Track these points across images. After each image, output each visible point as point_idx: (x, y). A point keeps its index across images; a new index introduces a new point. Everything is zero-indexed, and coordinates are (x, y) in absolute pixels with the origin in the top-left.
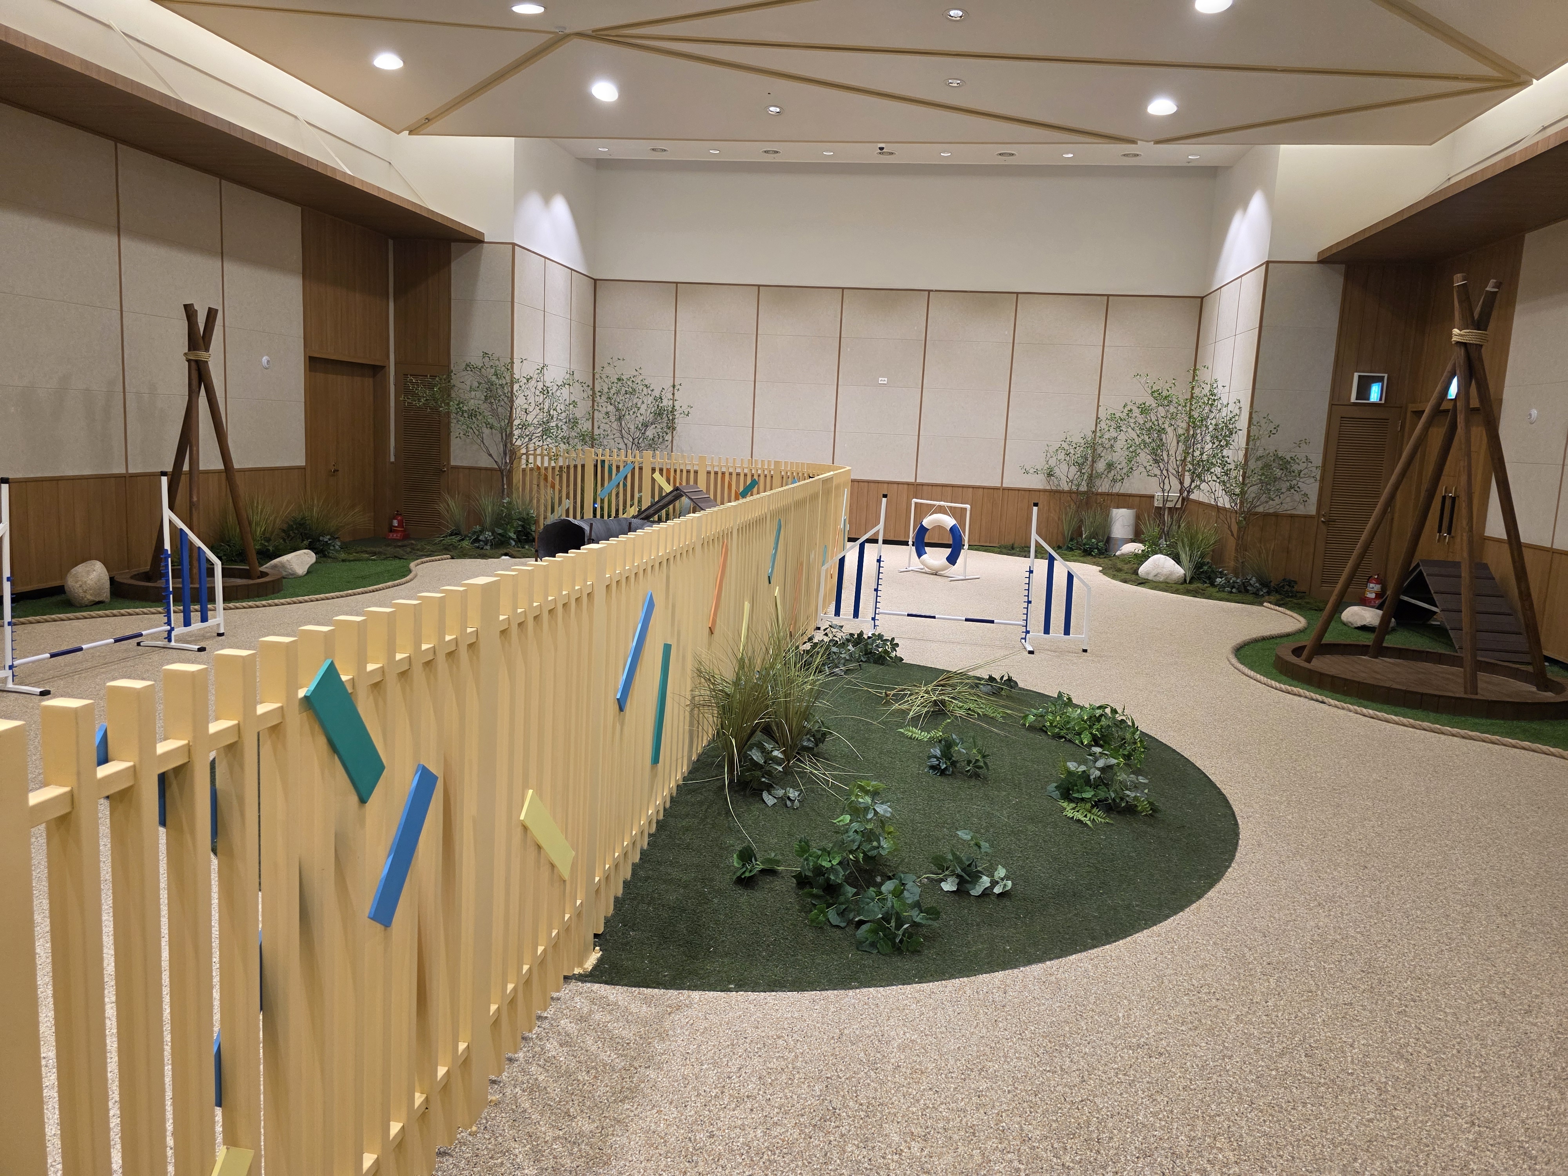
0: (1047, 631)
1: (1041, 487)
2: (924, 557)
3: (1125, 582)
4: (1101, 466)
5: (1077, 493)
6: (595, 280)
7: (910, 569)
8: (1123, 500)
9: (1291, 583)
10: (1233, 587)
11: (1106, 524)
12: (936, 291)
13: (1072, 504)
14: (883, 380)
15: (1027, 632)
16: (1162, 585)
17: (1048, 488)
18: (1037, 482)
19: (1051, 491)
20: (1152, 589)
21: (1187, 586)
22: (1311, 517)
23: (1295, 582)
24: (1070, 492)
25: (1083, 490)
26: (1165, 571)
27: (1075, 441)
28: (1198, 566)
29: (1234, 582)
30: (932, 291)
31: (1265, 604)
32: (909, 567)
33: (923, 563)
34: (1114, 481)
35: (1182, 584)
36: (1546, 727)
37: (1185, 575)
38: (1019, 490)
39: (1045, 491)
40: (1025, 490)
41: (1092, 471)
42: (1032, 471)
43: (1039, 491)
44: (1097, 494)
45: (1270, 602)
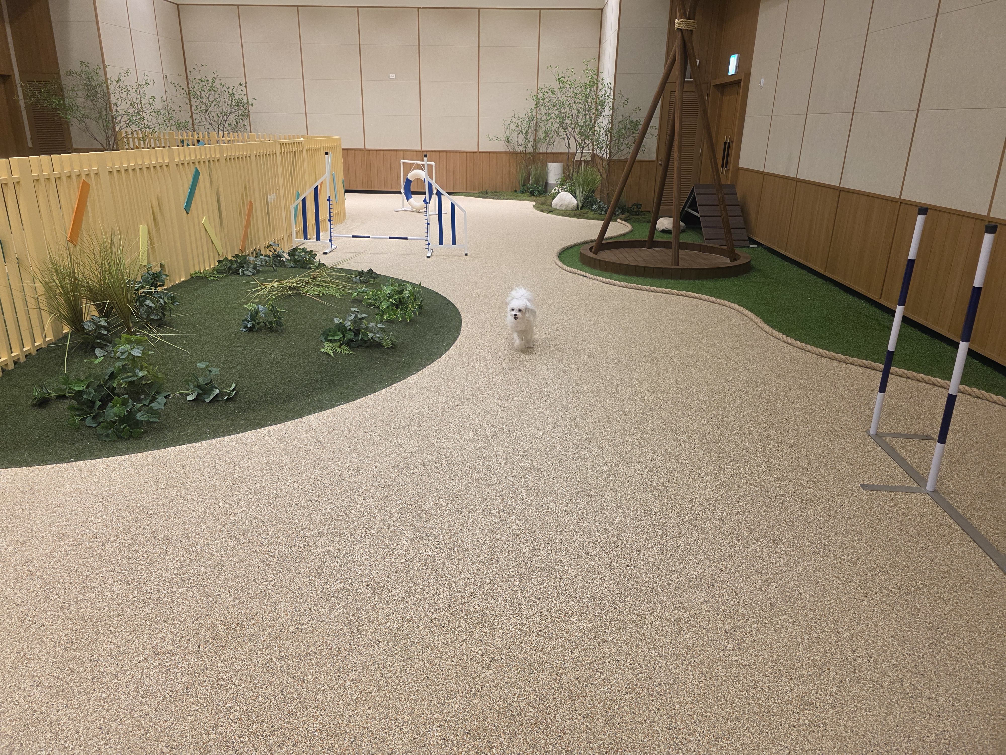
0: (441, 243)
1: (503, 150)
2: (411, 200)
3: (542, 211)
4: (541, 134)
5: (526, 153)
6: (178, 5)
7: (403, 209)
8: (555, 157)
9: (638, 206)
10: (602, 211)
11: (544, 173)
12: (423, 8)
13: (524, 161)
14: (393, 76)
15: (429, 244)
16: (562, 212)
17: (508, 151)
18: (501, 147)
19: (510, 153)
20: (556, 215)
21: (578, 212)
22: (653, 161)
23: (641, 205)
24: (521, 153)
25: (530, 151)
26: (566, 203)
27: (521, 117)
28: (586, 198)
29: (603, 207)
30: (420, 8)
31: (618, 220)
32: (403, 207)
33: (410, 204)
34: (549, 144)
35: (576, 210)
36: (711, 283)
37: (578, 204)
38: (490, 153)
39: (506, 153)
40: (493, 153)
41: (536, 137)
42: (494, 139)
43: (503, 153)
44: (540, 154)
45: (621, 219)
